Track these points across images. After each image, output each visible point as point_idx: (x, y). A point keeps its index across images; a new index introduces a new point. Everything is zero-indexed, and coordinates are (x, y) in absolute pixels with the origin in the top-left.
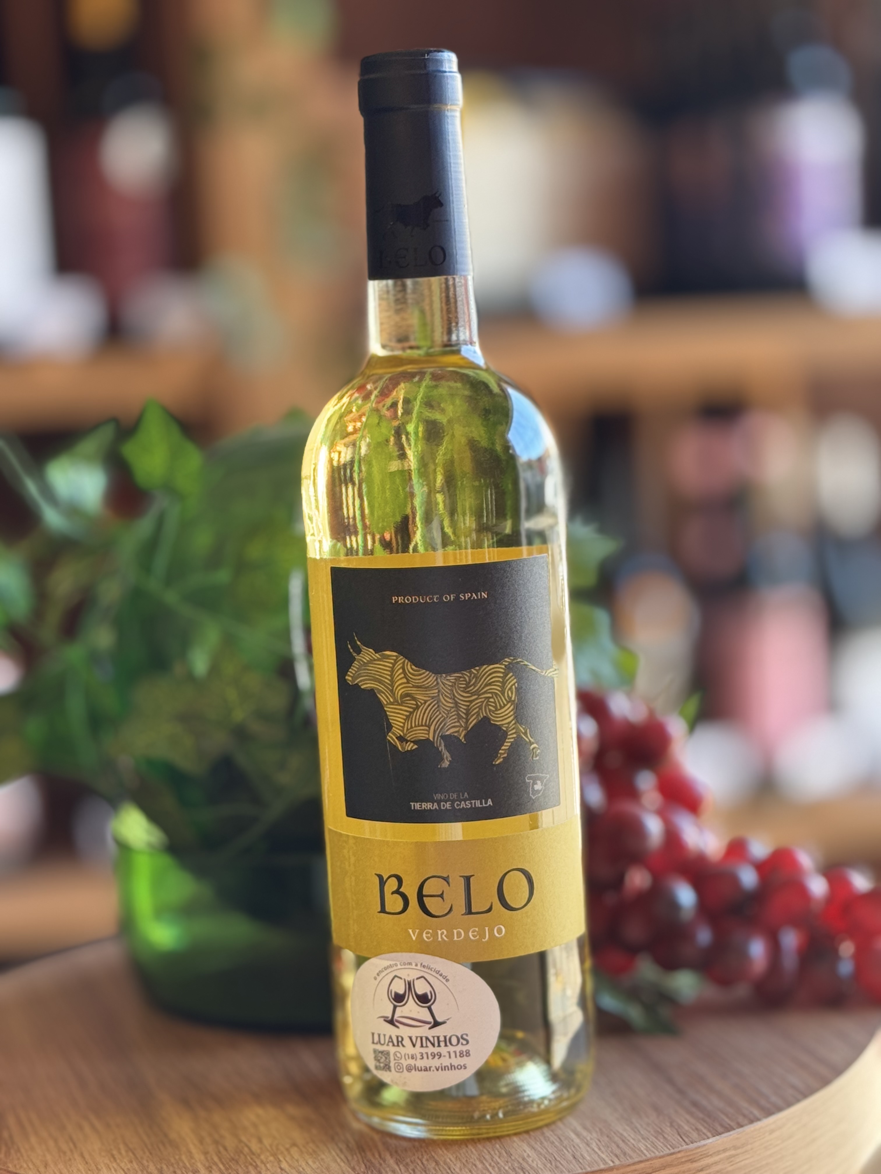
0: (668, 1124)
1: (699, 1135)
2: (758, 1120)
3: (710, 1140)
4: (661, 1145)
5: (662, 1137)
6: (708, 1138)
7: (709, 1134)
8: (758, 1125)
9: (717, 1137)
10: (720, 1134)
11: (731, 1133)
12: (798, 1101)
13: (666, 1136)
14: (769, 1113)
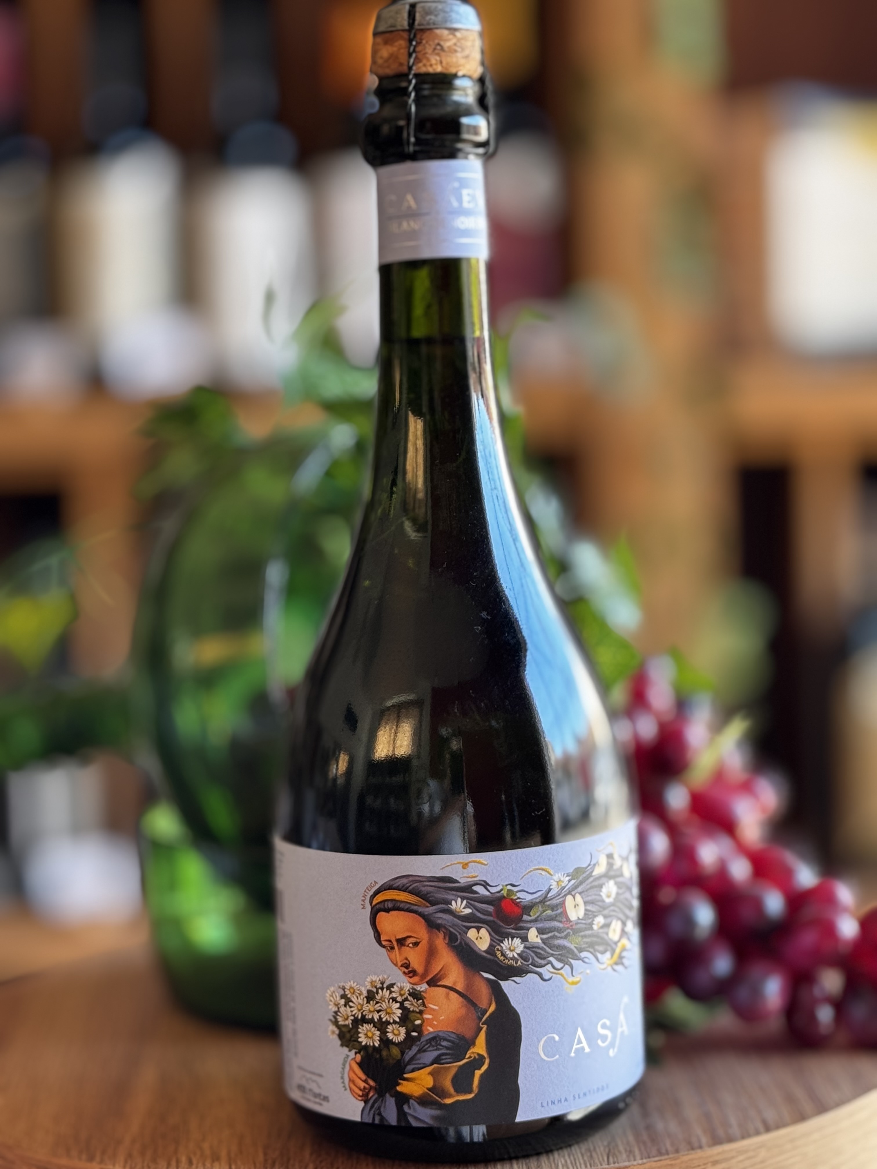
0: (605, 1143)
1: (628, 1156)
2: (700, 1147)
3: (635, 1163)
4: (582, 1162)
5: (589, 1154)
6: (635, 1160)
7: (638, 1157)
8: (699, 1153)
9: (645, 1161)
10: (649, 1157)
11: (663, 1158)
12: (758, 1133)
13: (594, 1155)
14: (716, 1141)
